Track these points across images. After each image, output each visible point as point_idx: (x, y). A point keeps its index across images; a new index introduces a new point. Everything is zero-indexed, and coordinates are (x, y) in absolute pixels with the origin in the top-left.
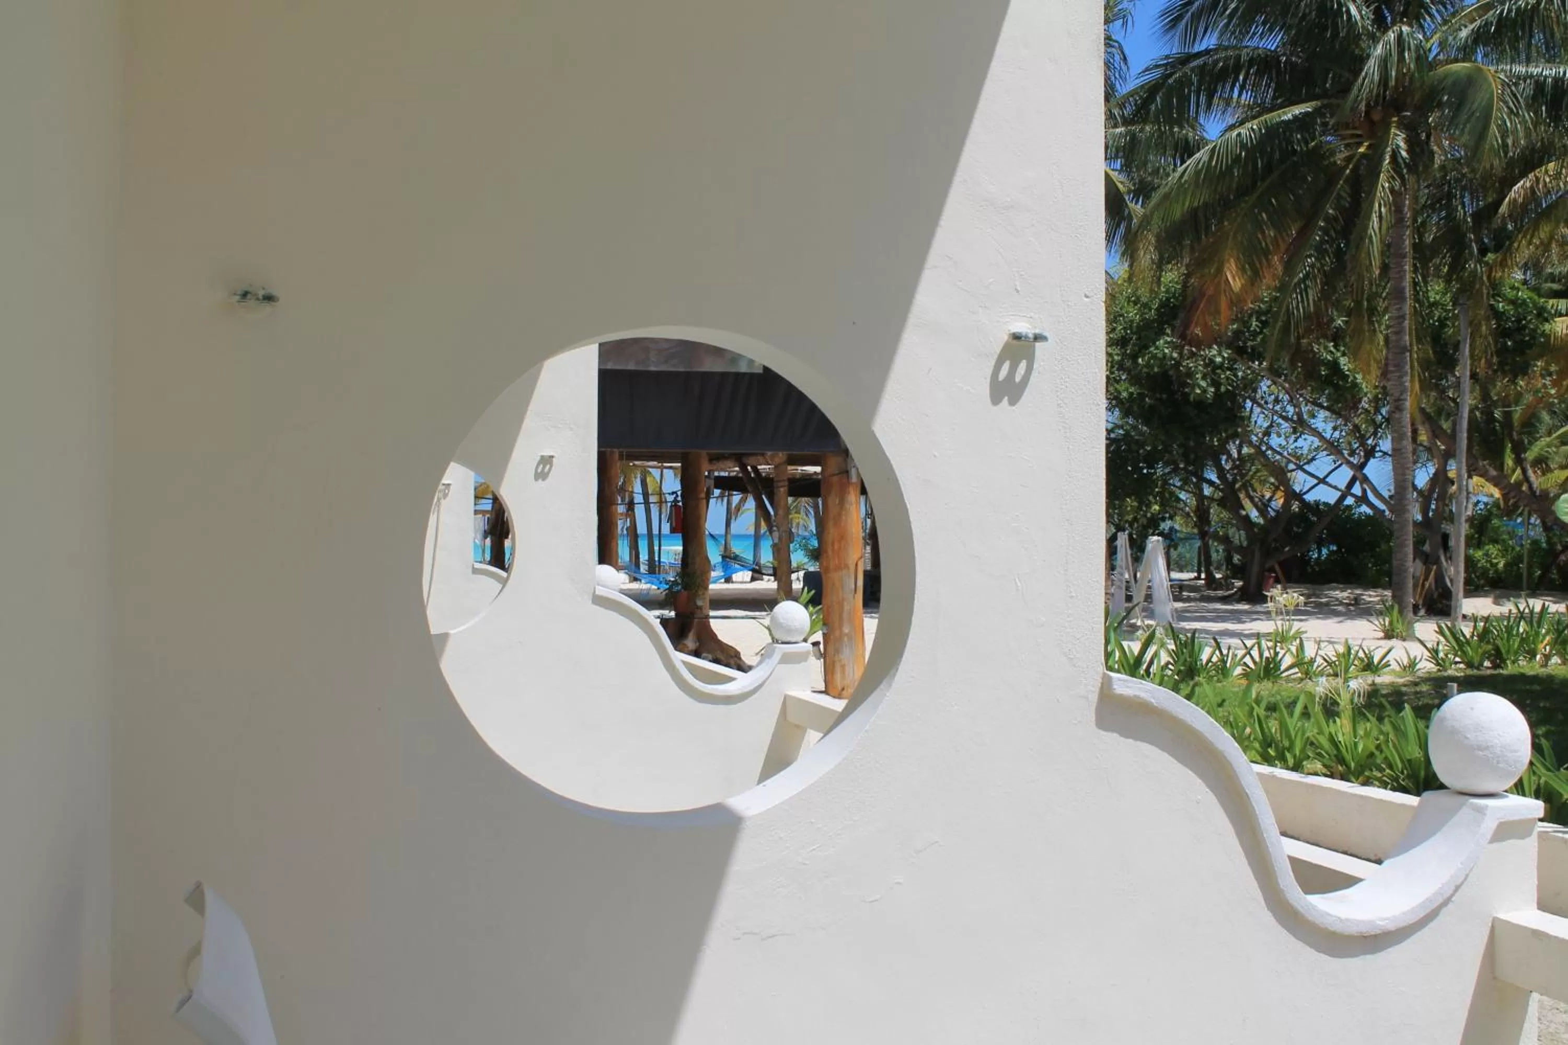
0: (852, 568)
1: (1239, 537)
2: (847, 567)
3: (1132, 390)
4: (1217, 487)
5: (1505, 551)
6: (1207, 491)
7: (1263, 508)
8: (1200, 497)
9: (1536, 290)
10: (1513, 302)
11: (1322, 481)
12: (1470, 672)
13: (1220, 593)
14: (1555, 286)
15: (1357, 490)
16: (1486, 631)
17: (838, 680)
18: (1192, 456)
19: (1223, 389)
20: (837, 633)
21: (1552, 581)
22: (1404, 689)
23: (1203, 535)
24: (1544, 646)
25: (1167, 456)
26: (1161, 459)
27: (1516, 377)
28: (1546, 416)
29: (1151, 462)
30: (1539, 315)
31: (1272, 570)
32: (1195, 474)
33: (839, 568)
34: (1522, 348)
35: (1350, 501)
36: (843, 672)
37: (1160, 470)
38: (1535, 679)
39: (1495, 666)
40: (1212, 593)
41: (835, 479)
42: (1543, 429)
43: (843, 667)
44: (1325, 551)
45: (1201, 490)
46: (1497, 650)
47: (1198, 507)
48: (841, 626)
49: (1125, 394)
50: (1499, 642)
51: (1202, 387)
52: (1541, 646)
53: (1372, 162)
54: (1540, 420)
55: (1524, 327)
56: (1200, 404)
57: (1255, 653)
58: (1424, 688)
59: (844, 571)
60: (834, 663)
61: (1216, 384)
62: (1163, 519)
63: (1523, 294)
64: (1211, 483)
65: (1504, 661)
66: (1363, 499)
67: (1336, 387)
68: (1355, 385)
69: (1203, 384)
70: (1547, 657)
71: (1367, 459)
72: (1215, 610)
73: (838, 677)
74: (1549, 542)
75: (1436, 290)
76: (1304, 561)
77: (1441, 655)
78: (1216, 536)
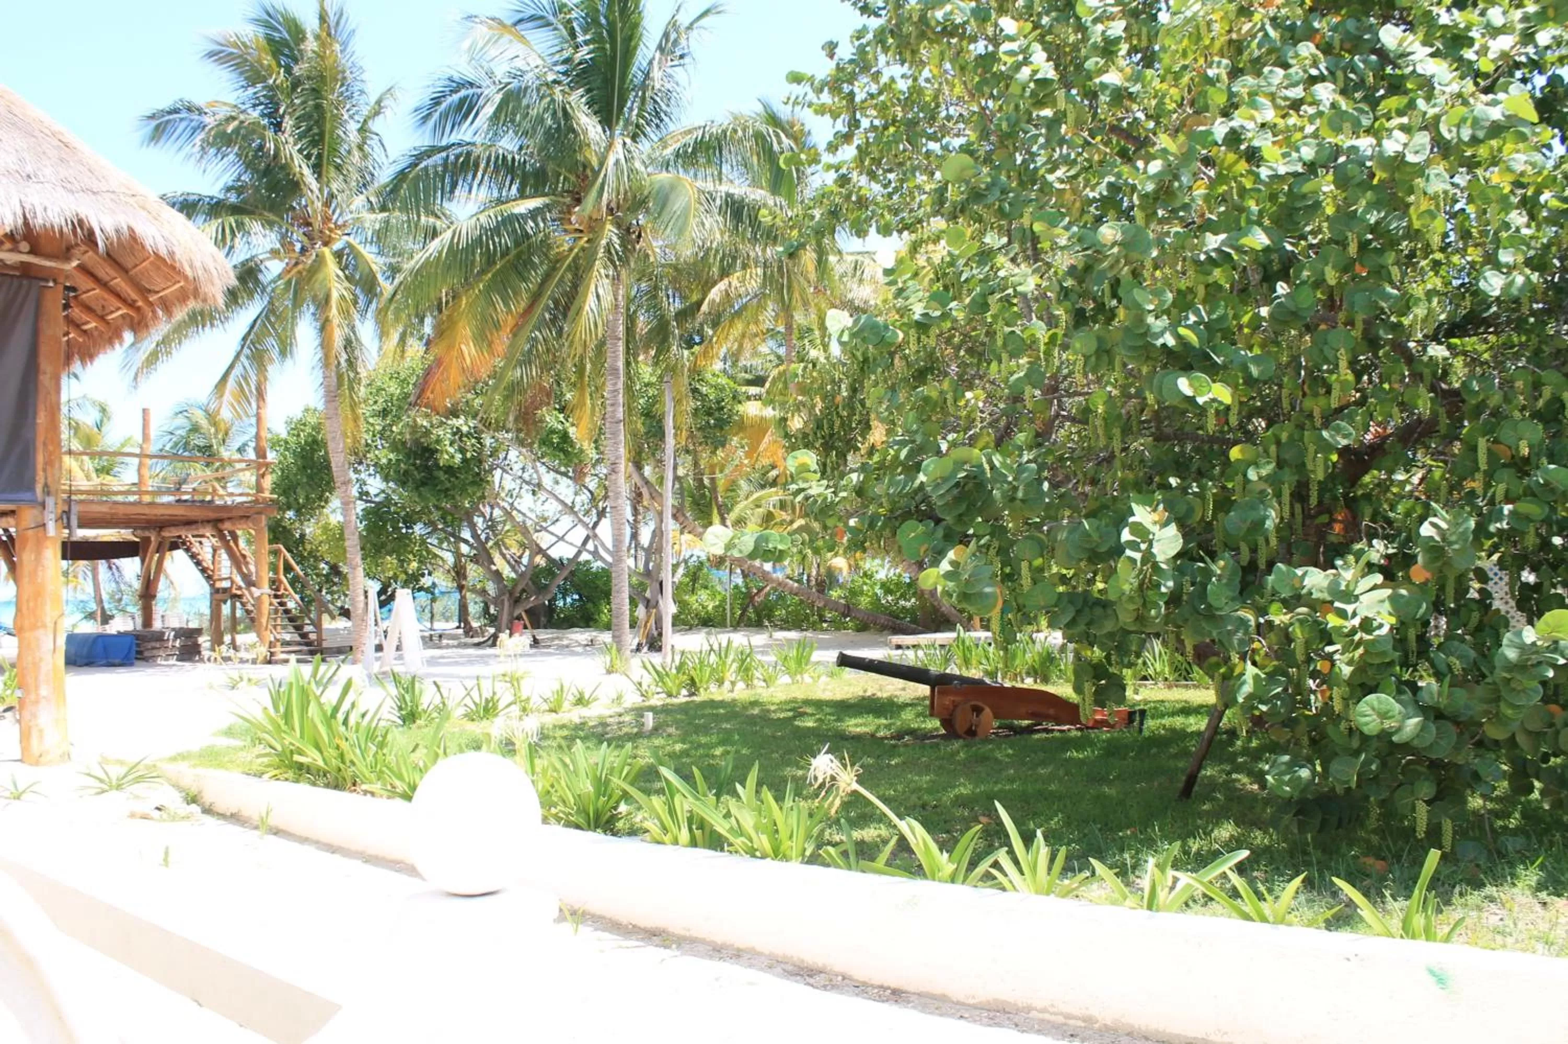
0: (50, 625)
1: (491, 588)
2: (44, 626)
3: (391, 456)
4: (471, 546)
5: (713, 596)
6: (464, 549)
7: (515, 563)
8: (458, 555)
9: (731, 377)
10: (715, 387)
11: (561, 539)
12: (669, 701)
13: (476, 640)
14: (748, 376)
15: (590, 546)
16: (682, 664)
17: (35, 746)
18: (449, 518)
19: (469, 455)
20: (33, 697)
21: (749, 619)
22: (609, 720)
23: (461, 588)
24: (730, 675)
25: (425, 518)
26: (420, 520)
27: (716, 448)
28: (742, 483)
29: (409, 523)
30: (734, 398)
31: (519, 618)
32: (453, 535)
33: (34, 627)
34: (721, 424)
35: (585, 557)
36: (41, 737)
37: (419, 529)
38: (722, 704)
39: (692, 694)
40: (469, 640)
41: (30, 532)
42: (742, 494)
43: (41, 731)
44: (569, 600)
45: (458, 549)
46: (692, 680)
47: (455, 566)
48: (37, 688)
49: (384, 461)
50: (693, 673)
51: (450, 454)
52: (728, 675)
53: (589, 254)
54: (739, 487)
55: (722, 408)
56: (450, 470)
57: (475, 694)
58: (627, 718)
59: (41, 632)
60: (30, 728)
61: (462, 451)
62: (423, 575)
63: (723, 381)
64: (466, 542)
65: (697, 690)
66: (595, 553)
67: (566, 453)
68: (582, 451)
69: (451, 450)
70: (733, 683)
71: (599, 519)
72: (470, 656)
73: (34, 742)
74: (747, 587)
75: (646, 371)
76: (551, 609)
77: (645, 687)
78: (474, 590)
